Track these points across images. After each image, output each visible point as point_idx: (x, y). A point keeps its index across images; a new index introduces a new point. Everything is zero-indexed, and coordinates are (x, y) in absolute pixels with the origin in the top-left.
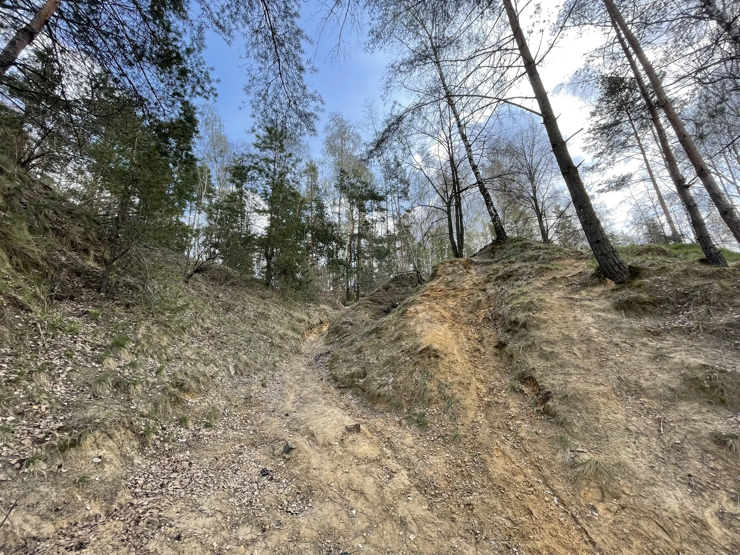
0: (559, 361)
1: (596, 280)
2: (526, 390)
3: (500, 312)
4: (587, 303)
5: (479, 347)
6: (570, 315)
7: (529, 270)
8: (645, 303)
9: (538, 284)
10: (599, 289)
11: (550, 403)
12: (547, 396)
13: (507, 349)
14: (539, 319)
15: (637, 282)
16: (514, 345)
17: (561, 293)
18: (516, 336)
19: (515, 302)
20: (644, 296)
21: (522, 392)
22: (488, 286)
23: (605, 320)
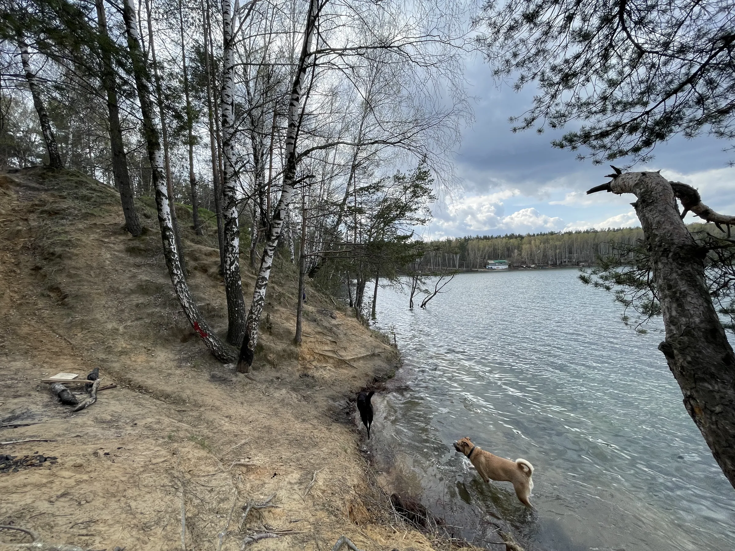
0: (78, 279)
1: (122, 231)
2: (52, 295)
3: (41, 244)
4: (112, 245)
5: (15, 269)
6: (96, 251)
7: (76, 212)
8: (141, 250)
9: (80, 226)
10: (122, 238)
11: (66, 300)
12: (66, 297)
13: (41, 271)
14: (72, 254)
15: (144, 237)
16: (47, 268)
17: (96, 236)
18: (52, 263)
19: (56, 238)
20: (142, 246)
21: (49, 296)
22: (32, 216)
23: (117, 257)
